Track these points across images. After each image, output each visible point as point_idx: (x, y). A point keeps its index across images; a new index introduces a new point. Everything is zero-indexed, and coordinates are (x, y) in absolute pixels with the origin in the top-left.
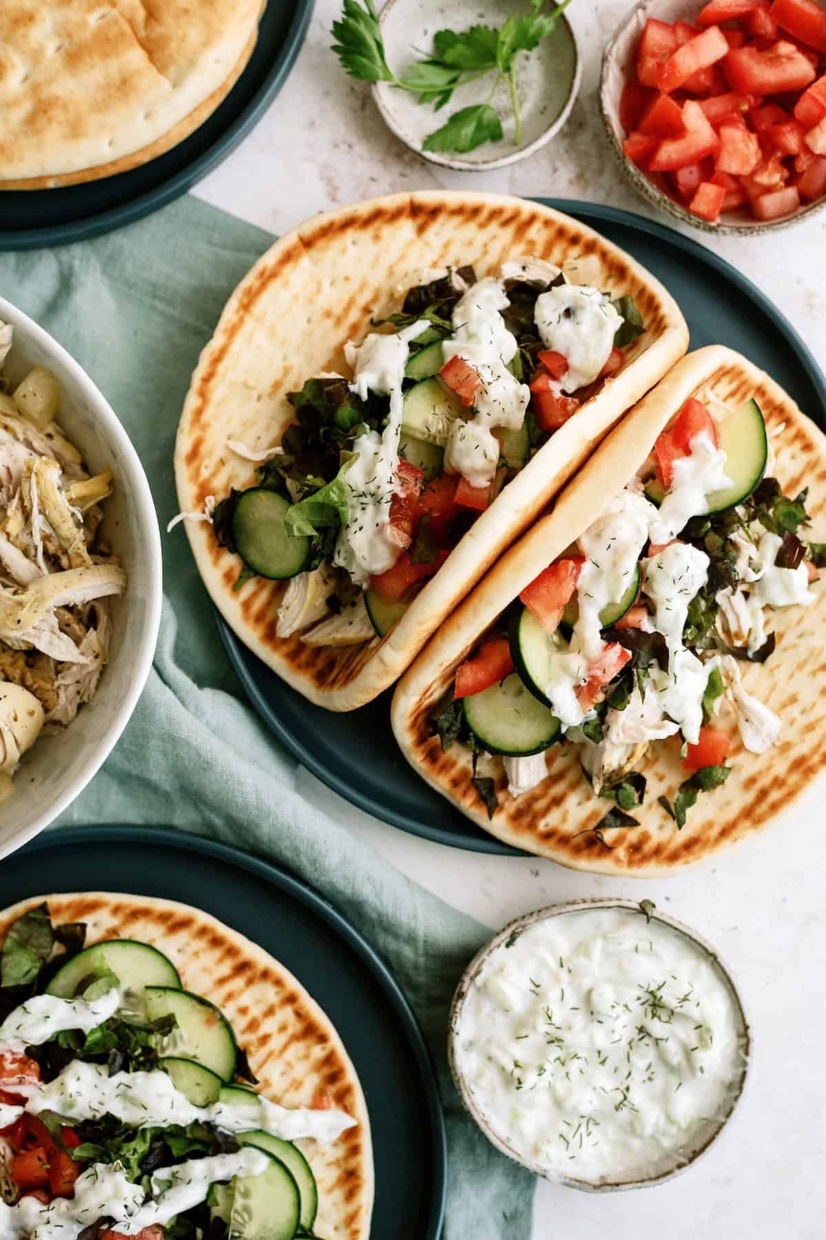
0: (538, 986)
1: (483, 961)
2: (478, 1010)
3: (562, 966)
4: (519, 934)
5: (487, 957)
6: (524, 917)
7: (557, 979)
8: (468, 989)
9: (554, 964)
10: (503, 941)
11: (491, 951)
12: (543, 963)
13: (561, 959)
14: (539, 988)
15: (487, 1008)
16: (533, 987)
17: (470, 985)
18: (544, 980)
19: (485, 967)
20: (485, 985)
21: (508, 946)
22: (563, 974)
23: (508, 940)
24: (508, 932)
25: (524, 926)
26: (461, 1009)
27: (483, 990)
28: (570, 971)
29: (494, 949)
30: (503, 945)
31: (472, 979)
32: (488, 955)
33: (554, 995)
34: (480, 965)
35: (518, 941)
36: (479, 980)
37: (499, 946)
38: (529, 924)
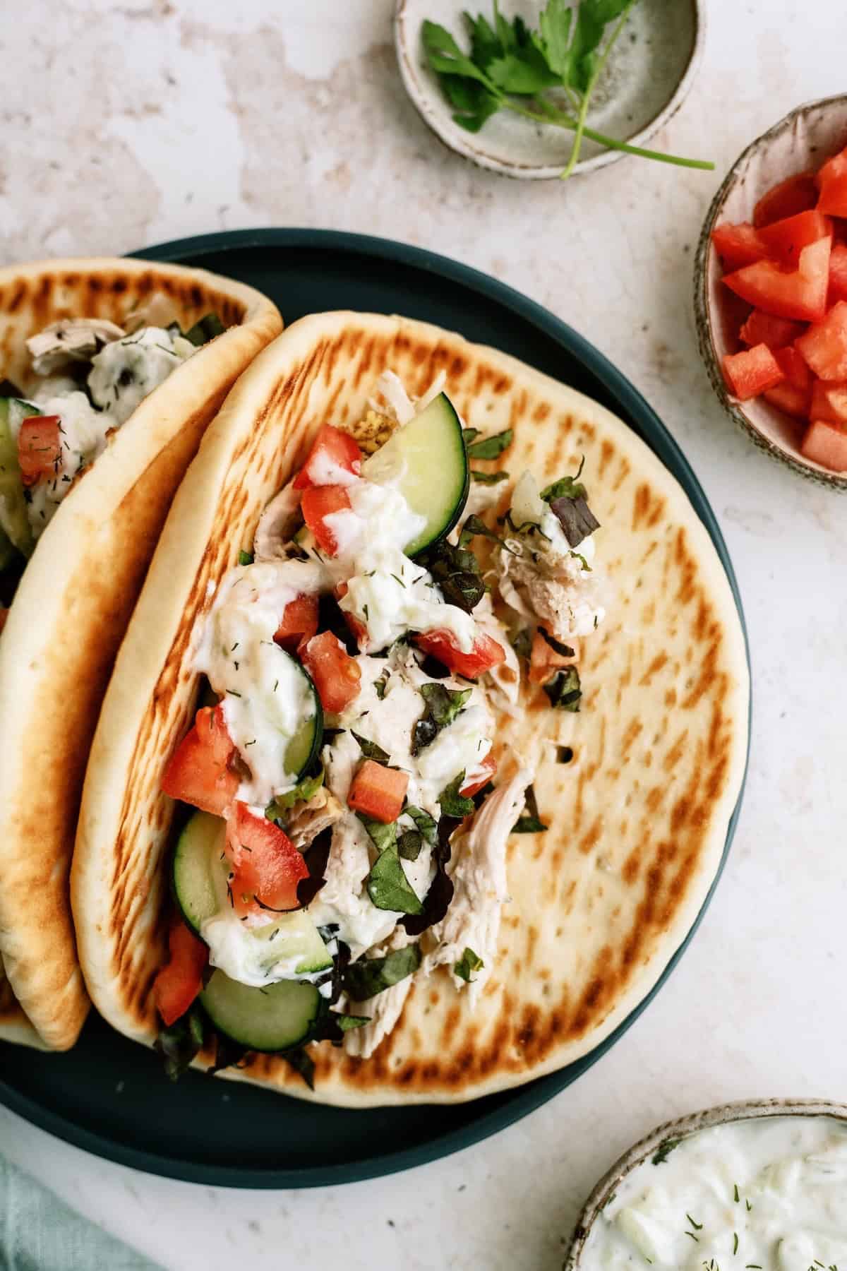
0: (698, 1227)
1: (617, 1182)
2: (607, 1255)
3: (737, 1199)
4: (673, 1145)
5: (621, 1178)
6: (681, 1121)
7: (729, 1219)
8: (591, 1223)
9: (724, 1195)
10: (647, 1154)
11: (628, 1169)
12: (709, 1192)
13: (736, 1187)
14: (699, 1230)
15: (620, 1255)
16: (692, 1229)
17: (594, 1218)
18: (709, 1219)
19: (619, 1191)
20: (617, 1218)
21: (656, 1161)
22: (739, 1211)
23: (655, 1153)
24: (656, 1142)
25: (680, 1134)
26: (579, 1254)
27: (614, 1226)
28: (749, 1209)
29: (632, 1166)
30: (649, 1160)
31: (599, 1209)
32: (623, 1175)
33: (721, 1244)
34: (611, 1189)
35: (673, 1156)
36: (609, 1211)
37: (642, 1161)
38: (688, 1131)
